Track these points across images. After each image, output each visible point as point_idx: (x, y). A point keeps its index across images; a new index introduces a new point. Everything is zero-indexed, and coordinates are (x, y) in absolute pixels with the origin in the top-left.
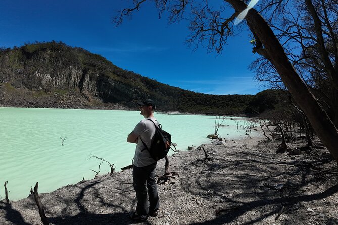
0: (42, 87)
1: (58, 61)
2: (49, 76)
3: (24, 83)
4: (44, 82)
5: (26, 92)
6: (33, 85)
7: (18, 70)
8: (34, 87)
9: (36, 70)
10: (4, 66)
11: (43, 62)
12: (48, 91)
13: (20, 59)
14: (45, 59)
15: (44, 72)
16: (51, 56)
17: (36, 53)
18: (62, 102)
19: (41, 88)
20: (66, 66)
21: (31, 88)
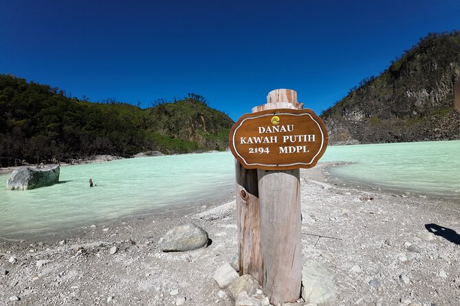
0: (416, 111)
1: (431, 64)
2: (425, 92)
3: (393, 112)
4: (419, 103)
5: (395, 123)
6: (404, 111)
7: (387, 97)
8: (406, 114)
9: (406, 90)
10: (370, 98)
11: (414, 75)
12: (424, 116)
13: (389, 83)
14: (415, 70)
15: (418, 89)
16: (422, 62)
17: (403, 67)
18: (436, 130)
19: (415, 113)
20: (445, 67)
21: (401, 115)
